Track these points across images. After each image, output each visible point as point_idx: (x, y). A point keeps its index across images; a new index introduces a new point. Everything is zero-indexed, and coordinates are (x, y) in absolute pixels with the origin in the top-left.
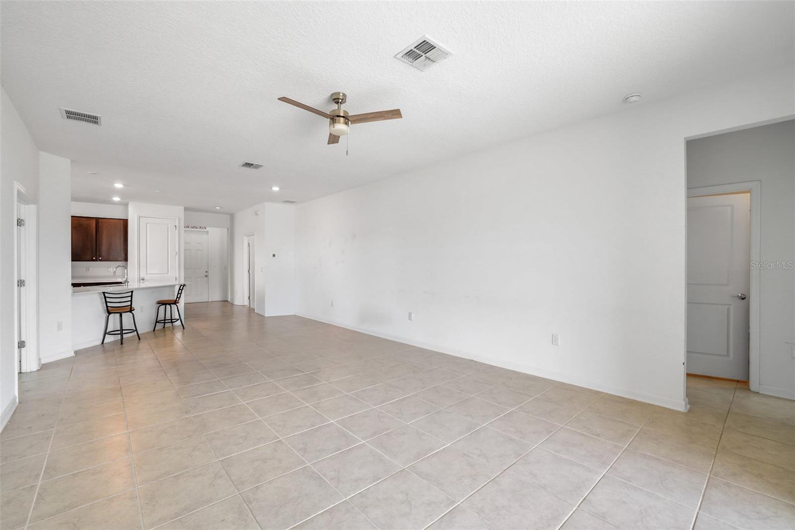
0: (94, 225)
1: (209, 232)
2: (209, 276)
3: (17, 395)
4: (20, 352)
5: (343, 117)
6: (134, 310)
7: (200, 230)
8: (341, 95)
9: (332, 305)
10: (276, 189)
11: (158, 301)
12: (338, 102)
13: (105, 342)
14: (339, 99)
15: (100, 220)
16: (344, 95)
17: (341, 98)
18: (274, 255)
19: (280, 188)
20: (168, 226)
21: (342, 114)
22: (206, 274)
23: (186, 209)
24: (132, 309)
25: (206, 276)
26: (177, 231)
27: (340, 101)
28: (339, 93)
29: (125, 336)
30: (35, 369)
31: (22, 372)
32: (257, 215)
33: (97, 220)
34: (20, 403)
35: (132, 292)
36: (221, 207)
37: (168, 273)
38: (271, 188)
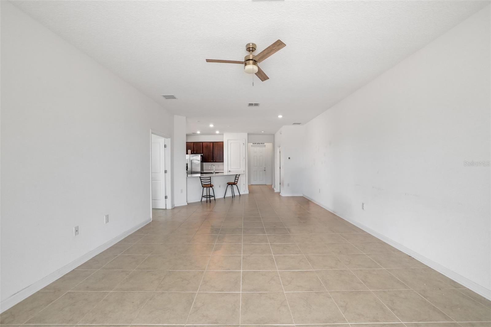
0: (212, 145)
1: (266, 146)
2: (266, 170)
3: (151, 217)
4: (166, 201)
5: (252, 60)
6: (213, 186)
7: (261, 145)
8: (251, 44)
9: (320, 192)
10: (280, 116)
11: (228, 183)
12: (250, 51)
13: (202, 201)
14: (250, 48)
15: (214, 143)
16: (253, 44)
17: (251, 47)
18: (289, 158)
19: (283, 116)
20: (240, 144)
21: (251, 58)
22: (265, 169)
23: (248, 134)
24: (212, 186)
25: (265, 170)
26: (244, 146)
27: (251, 49)
28: (249, 44)
29: (211, 198)
30: (170, 209)
31: (167, 208)
32: (281, 134)
33: (213, 143)
34: (152, 221)
35: (210, 177)
36: (264, 131)
37: (240, 168)
38: (278, 116)
